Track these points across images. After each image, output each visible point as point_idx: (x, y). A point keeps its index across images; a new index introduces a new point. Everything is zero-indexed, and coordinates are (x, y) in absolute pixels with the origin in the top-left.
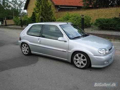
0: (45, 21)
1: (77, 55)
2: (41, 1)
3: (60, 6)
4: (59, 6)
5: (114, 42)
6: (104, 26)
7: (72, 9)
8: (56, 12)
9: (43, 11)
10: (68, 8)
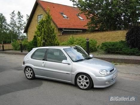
0: (47, 46)
1: (80, 76)
2: (43, 25)
3: (64, 29)
4: (62, 29)
5: (120, 66)
6: (110, 50)
7: (77, 32)
8: (59, 36)
9: (45, 34)
10: (73, 31)
